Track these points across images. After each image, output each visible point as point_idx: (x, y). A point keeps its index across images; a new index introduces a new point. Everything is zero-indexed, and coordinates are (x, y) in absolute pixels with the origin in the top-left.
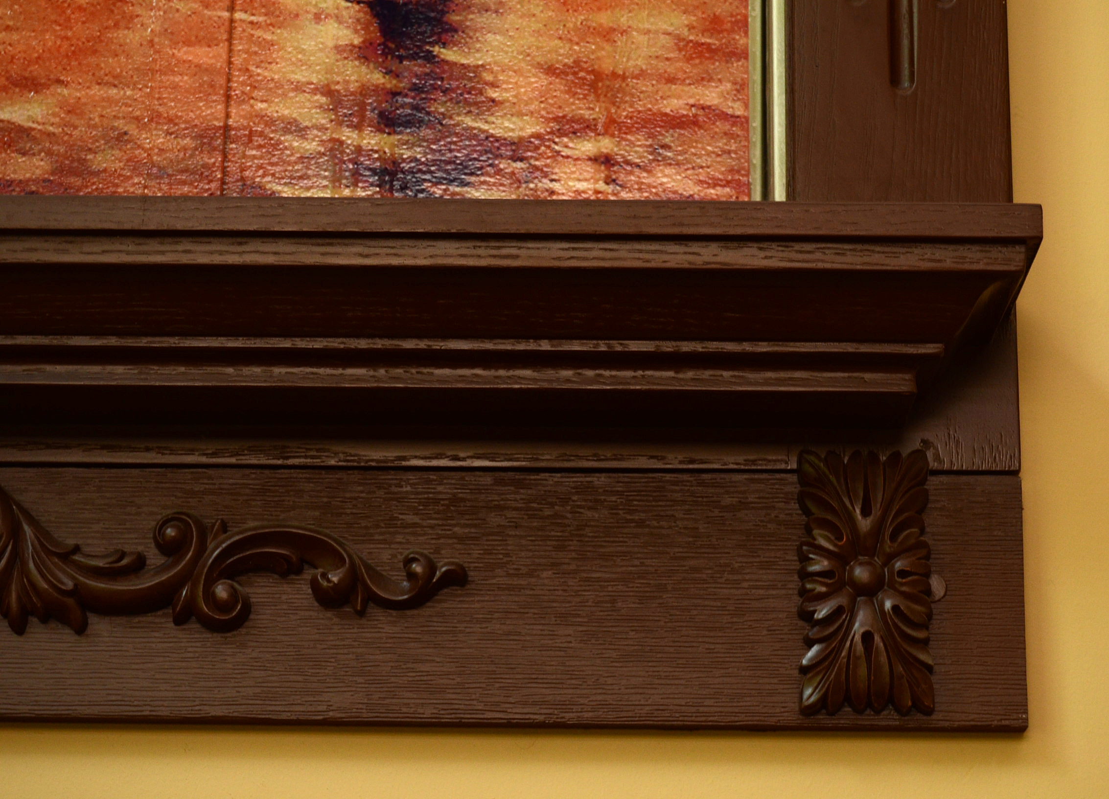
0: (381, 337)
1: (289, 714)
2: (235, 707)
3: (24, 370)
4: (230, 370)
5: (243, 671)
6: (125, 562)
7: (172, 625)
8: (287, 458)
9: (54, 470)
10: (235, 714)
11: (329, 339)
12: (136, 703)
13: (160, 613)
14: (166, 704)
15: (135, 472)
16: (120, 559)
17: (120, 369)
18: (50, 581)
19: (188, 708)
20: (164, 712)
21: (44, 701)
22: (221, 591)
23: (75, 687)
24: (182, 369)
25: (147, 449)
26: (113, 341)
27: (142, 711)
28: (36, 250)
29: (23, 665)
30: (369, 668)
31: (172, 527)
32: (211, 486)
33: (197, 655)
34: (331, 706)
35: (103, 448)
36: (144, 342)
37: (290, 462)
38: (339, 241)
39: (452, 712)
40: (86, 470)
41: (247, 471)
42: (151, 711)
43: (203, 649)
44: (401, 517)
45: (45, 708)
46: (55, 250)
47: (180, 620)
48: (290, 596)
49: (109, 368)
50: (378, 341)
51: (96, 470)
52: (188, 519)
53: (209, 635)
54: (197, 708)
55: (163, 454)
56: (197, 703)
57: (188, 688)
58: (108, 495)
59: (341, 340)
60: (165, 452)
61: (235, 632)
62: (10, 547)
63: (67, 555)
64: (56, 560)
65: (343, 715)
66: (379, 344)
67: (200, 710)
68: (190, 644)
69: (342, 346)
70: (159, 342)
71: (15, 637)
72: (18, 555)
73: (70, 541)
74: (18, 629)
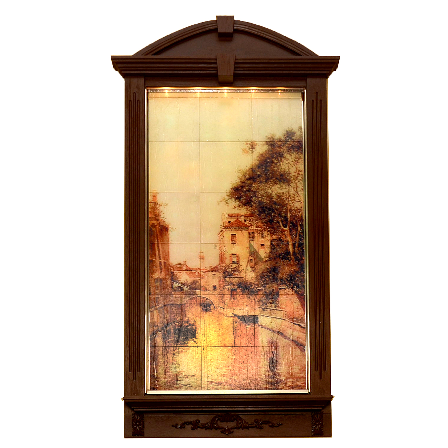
5: (262, 432)
6: (252, 423)
7: (257, 429)
15: (252, 415)
18: (246, 425)
22: (261, 426)
25: (253, 413)
29: (243, 432)
30: (274, 432)
31: (256, 420)
41: (262, 415)
43: (259, 431)
44: (276, 419)
48: (267, 426)
52: (258, 419)
55: (255, 413)
58: (250, 417)
61: (262, 429)
63: (247, 423)
72: (243, 423)
73: (247, 421)
74: (243, 429)
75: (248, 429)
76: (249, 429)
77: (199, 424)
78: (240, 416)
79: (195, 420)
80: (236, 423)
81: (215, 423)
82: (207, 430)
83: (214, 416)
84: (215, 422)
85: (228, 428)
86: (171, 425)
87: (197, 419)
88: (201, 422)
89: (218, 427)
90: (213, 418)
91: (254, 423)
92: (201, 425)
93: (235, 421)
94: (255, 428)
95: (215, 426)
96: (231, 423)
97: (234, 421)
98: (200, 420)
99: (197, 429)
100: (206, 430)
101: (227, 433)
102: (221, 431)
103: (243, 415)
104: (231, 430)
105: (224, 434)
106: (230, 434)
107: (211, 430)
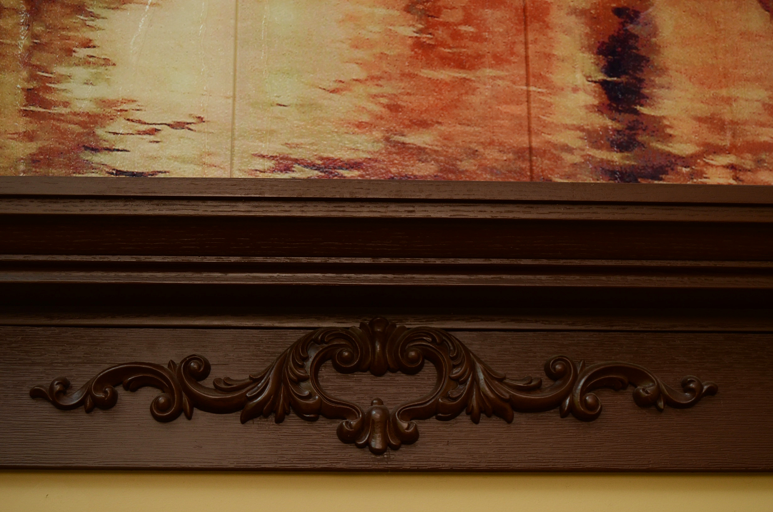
0: (689, 260)
1: (628, 466)
2: (599, 462)
3: (492, 278)
4: (604, 278)
5: (601, 443)
6: (533, 383)
7: (559, 418)
8: (612, 326)
9: (487, 333)
10: (599, 466)
11: (662, 261)
12: (544, 461)
13: (552, 411)
14: (561, 461)
15: (531, 334)
16: (531, 383)
17: (543, 277)
18: (496, 394)
19: (573, 464)
20: (560, 466)
21: (493, 460)
22: (589, 399)
23: (510, 452)
24: (578, 277)
25: (536, 322)
26: (544, 262)
27: (548, 465)
28: (512, 212)
29: (481, 441)
30: (668, 440)
31: (560, 364)
32: (573, 342)
33: (575, 434)
34: (650, 461)
35: (512, 320)
36: (561, 262)
37: (614, 328)
38: (677, 207)
39: (715, 464)
40: (505, 333)
41: (592, 333)
42: (553, 465)
43: (577, 431)
44: (677, 358)
45: (495, 464)
46: (523, 212)
47: (564, 415)
48: (622, 401)
49: (538, 277)
50: (687, 262)
51: (510, 333)
52: (567, 359)
53: (580, 423)
54: (579, 463)
55: (545, 324)
56: (577, 461)
57: (572, 452)
58: (517, 346)
59: (668, 261)
60: (547, 323)
61: (594, 422)
62: (471, 375)
63: (501, 380)
64: (497, 383)
65: (657, 466)
66: (689, 263)
67: (580, 464)
68: (570, 428)
69: (669, 265)
70: (570, 262)
71: (474, 425)
72: (475, 379)
73: (500, 372)
74: (476, 420)
75: (509, 421)
76: (519, 418)
77: (203, 383)
78: (459, 335)
79: (177, 361)
80: (434, 381)
81: (305, 379)
82: (253, 426)
83: (301, 334)
84: (300, 373)
85: (385, 412)
86: (26, 390)
87: (189, 352)
88: (217, 373)
89: (320, 400)
90: (295, 347)
91: (547, 383)
92: (217, 389)
93: (429, 369)
94: (554, 415)
95: (307, 393)
96: (401, 378)
97: (419, 369)
98: (211, 357)
99: (189, 417)
100: (244, 421)
101: (377, 444)
102: (341, 428)
103: (475, 334)
104: (405, 425)
105: (361, 447)
106: (395, 448)
107: (279, 420)
